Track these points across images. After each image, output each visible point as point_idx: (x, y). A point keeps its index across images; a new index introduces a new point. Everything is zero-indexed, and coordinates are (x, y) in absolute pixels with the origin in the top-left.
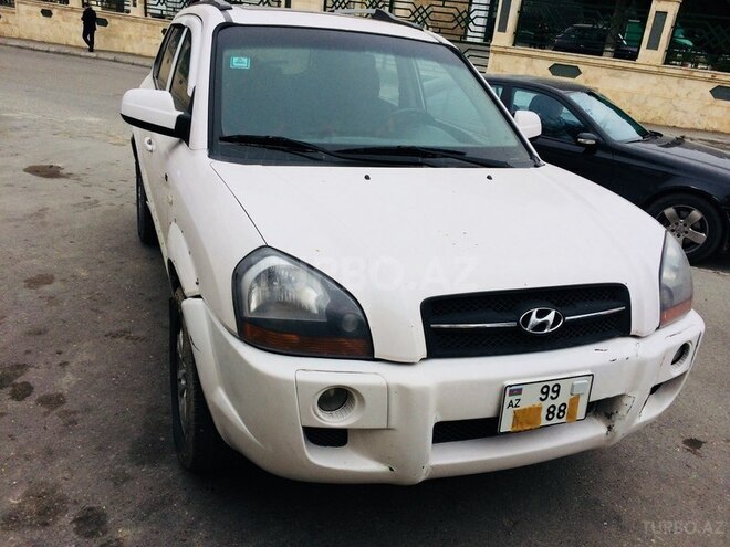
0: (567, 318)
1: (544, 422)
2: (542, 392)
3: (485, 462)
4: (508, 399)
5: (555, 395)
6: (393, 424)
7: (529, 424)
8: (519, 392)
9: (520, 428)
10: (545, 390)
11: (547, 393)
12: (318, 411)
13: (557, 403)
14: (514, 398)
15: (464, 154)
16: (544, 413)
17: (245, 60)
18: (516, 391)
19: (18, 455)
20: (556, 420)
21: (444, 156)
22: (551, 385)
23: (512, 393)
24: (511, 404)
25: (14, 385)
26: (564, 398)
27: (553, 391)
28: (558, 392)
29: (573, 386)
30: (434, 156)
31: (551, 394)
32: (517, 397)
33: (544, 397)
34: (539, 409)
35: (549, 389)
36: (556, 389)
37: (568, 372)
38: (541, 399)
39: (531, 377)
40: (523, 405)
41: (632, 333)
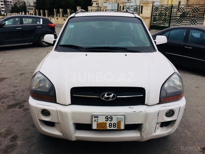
0: (118, 97)
1: (108, 128)
2: (106, 118)
3: (93, 138)
4: (94, 119)
5: (111, 120)
6: (60, 122)
7: (102, 128)
8: (98, 117)
9: (99, 129)
10: (107, 118)
11: (108, 119)
12: (41, 115)
13: (112, 122)
14: (96, 119)
15: (127, 49)
16: (108, 125)
17: (73, 26)
18: (97, 117)
19: (11, 121)
20: (112, 128)
21: (119, 50)
22: (109, 116)
23: (95, 117)
24: (95, 121)
25: (21, 105)
26: (115, 121)
27: (110, 118)
28: (112, 119)
29: (117, 118)
30: (117, 50)
31: (109, 119)
32: (97, 119)
33: (107, 120)
34: (106, 124)
35: (109, 118)
36: (111, 118)
37: (115, 113)
38: (106, 120)
39: (102, 113)
40: (99, 121)
41: (145, 104)
